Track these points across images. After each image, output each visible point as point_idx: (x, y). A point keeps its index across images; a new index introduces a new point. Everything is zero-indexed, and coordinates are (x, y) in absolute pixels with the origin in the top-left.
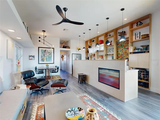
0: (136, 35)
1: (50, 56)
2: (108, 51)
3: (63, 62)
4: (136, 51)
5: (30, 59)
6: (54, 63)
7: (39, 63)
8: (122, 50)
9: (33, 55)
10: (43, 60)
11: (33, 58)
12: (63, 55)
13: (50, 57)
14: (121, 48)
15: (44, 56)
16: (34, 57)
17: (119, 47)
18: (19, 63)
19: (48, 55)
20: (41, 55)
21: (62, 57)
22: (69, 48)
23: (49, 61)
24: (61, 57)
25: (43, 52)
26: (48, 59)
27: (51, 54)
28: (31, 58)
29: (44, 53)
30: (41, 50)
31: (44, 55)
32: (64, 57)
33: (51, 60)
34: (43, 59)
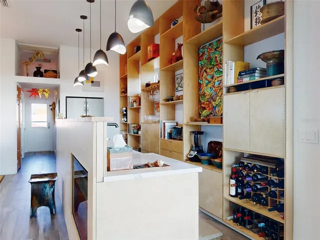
0: (254, 15)
2: (177, 86)
4: (246, 80)
8: (212, 78)
14: (208, 70)
17: (202, 68)
21: (53, 108)
22: (56, 77)
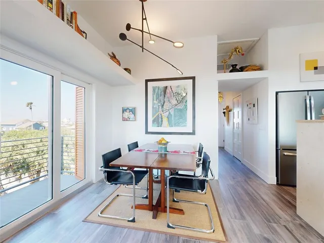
1: (181, 107)
3: (228, 128)
5: (124, 119)
6: (193, 133)
7: (147, 132)
9: (130, 105)
10: (158, 121)
11: (132, 116)
12: (228, 107)
13: (180, 110)
15: (160, 110)
16: (133, 111)
19: (174, 102)
20: (153, 105)
21: (227, 112)
22: (260, 68)
23: (177, 124)
24: (224, 113)
25: (158, 94)
26: (175, 116)
27: (183, 100)
28: (126, 114)
29: (161, 98)
30: (154, 89)
31: (163, 106)
32: (231, 113)
33: (185, 120)
34: (160, 120)
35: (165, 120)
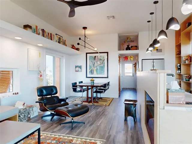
1: (102, 65)
5: (76, 71)
6: (107, 77)
7: (87, 77)
9: (79, 65)
11: (80, 70)
13: (102, 67)
15: (93, 67)
16: (80, 67)
18: (41, 76)
19: (99, 63)
20: (90, 64)
21: (135, 66)
23: (100, 73)
25: (92, 59)
26: (99, 70)
27: (103, 63)
28: (77, 69)
30: (90, 57)
31: (94, 65)
33: (104, 71)
34: (92, 71)
35: (95, 72)
